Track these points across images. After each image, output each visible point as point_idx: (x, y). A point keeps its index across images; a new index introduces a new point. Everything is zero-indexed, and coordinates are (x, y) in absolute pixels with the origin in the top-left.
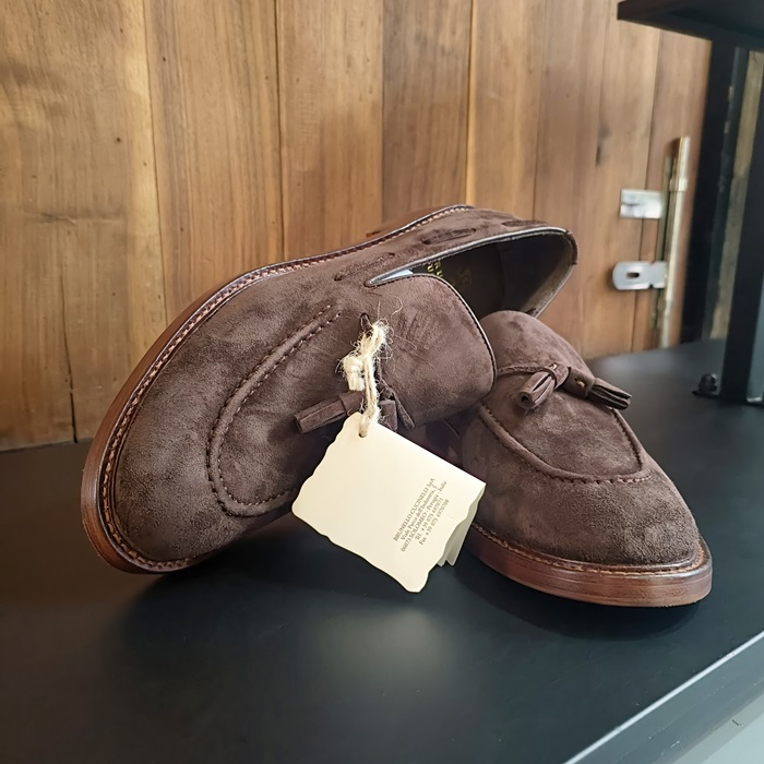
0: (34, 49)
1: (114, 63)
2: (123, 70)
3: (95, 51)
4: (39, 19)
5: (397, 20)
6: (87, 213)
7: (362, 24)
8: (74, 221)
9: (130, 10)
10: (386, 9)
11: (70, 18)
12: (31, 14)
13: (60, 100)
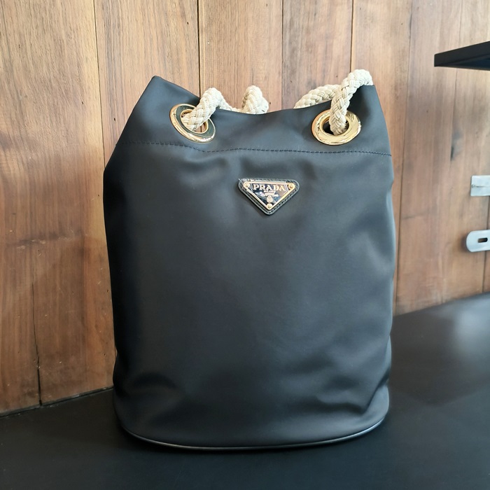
0: (16, 123)
1: (77, 126)
2: (83, 131)
3: (62, 120)
4: (20, 101)
5: (293, 72)
6: (54, 236)
7: (266, 77)
8: (44, 243)
9: (89, 88)
10: (284, 65)
11: (43, 98)
12: (14, 98)
13: (35, 158)
